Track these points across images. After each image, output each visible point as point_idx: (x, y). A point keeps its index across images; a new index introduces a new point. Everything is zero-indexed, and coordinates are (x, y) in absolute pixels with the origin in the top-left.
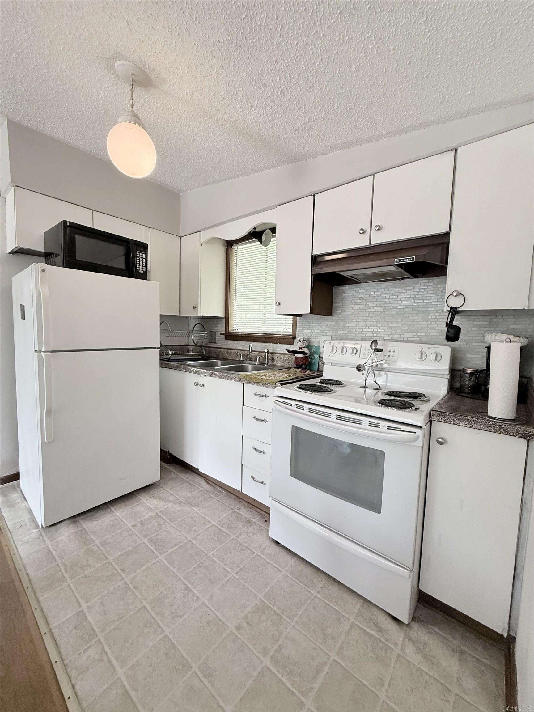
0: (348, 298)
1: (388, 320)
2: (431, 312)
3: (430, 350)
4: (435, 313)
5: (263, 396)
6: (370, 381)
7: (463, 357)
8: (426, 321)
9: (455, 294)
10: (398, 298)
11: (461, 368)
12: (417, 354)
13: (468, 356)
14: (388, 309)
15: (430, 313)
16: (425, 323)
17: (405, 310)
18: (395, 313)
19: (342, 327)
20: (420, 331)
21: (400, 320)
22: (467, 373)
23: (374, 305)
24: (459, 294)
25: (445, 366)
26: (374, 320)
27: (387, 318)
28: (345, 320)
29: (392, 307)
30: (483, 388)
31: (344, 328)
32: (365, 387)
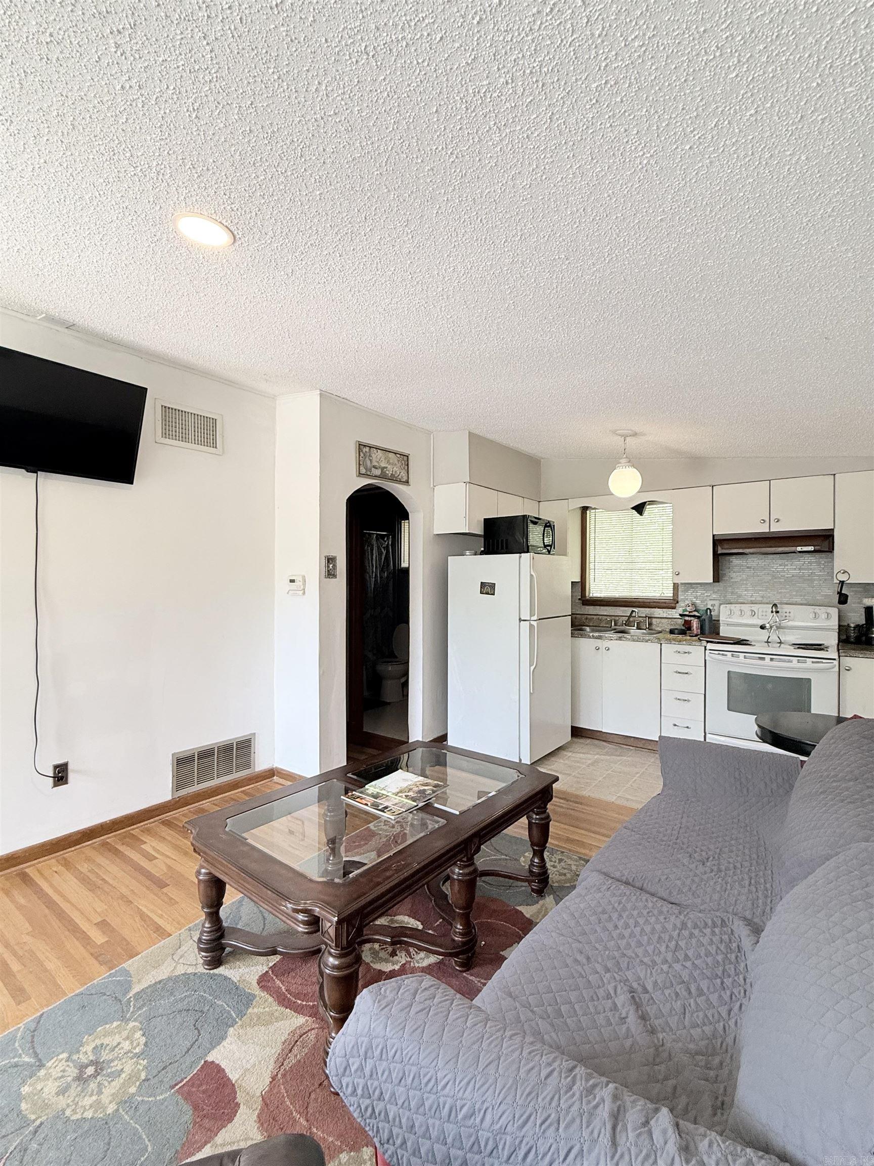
0: (735, 567)
1: (777, 586)
3: (821, 611)
5: (686, 653)
6: (774, 638)
7: (845, 616)
9: (841, 572)
11: (846, 624)
12: (811, 614)
13: (849, 614)
14: (775, 577)
15: (815, 581)
16: (811, 589)
17: (793, 578)
18: (783, 580)
19: (730, 592)
20: (807, 596)
21: (788, 587)
22: (851, 627)
23: (762, 574)
24: (845, 572)
25: (834, 623)
26: (763, 587)
27: (776, 584)
28: (733, 586)
29: (780, 576)
30: (864, 638)
31: (732, 593)
32: (768, 642)
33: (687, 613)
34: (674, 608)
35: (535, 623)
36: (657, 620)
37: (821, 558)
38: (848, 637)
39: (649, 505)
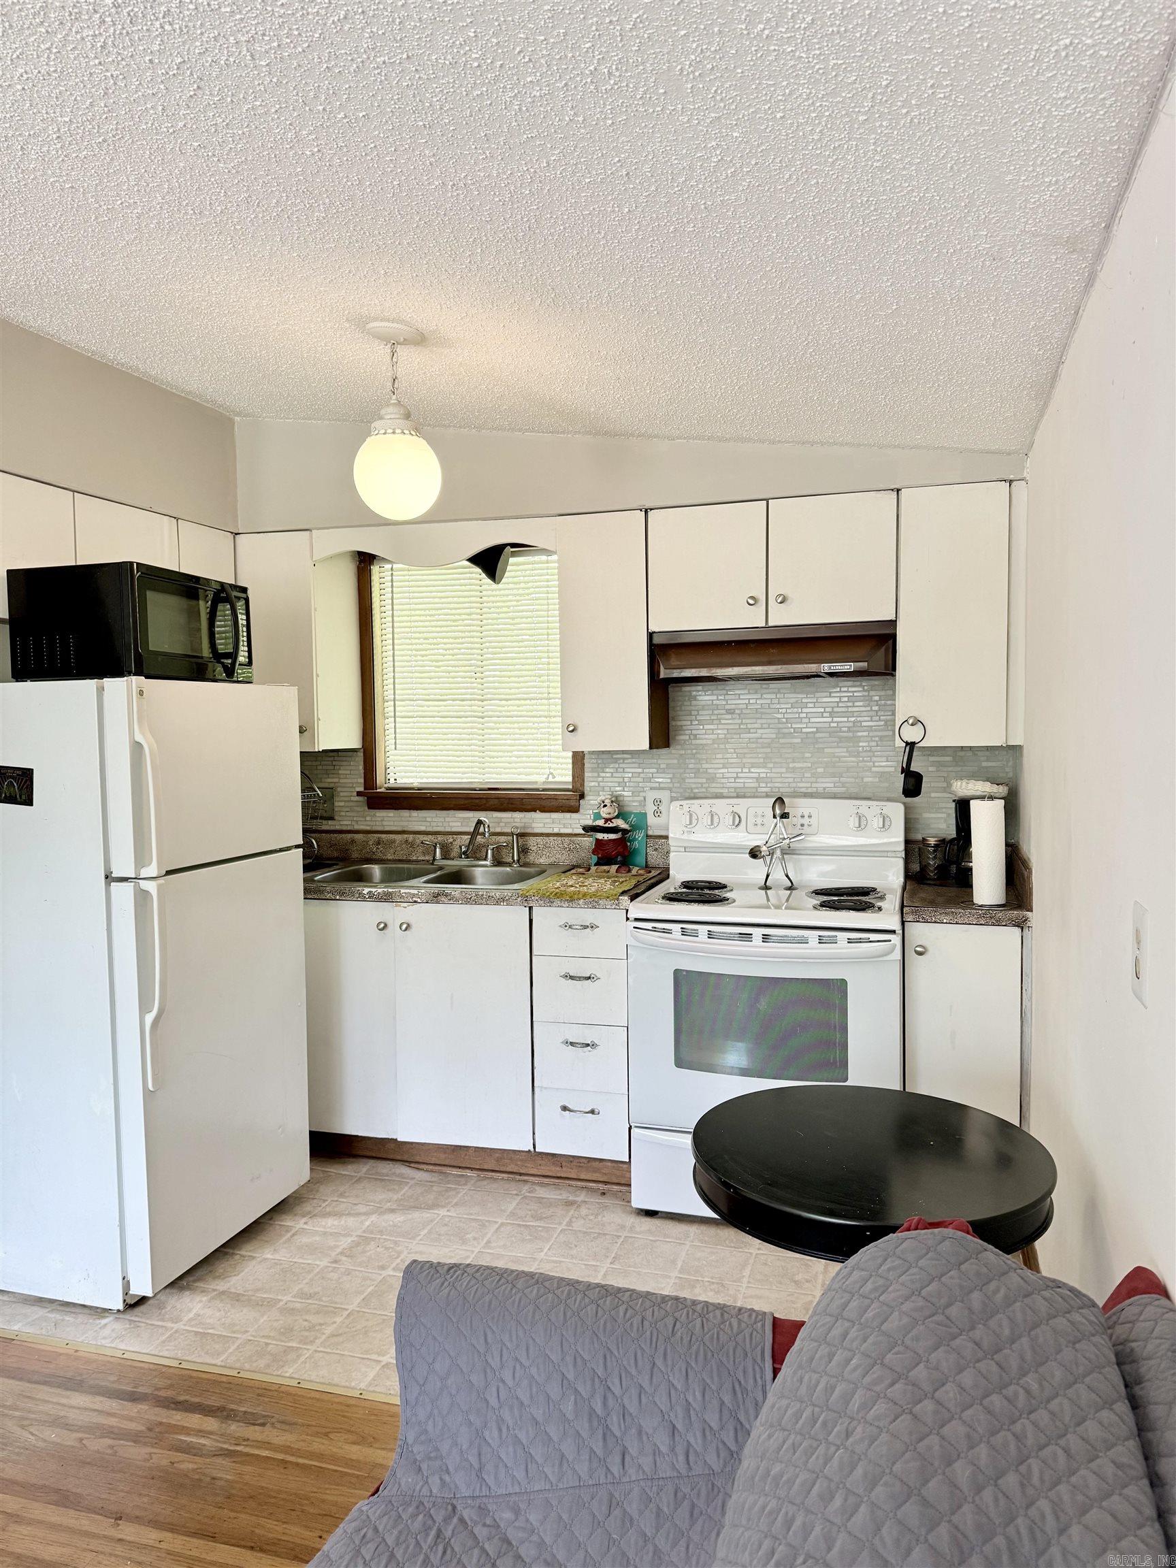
0: (703, 710)
1: (787, 755)
2: (862, 739)
3: (871, 810)
4: (869, 742)
5: (585, 927)
7: (918, 819)
8: (854, 756)
9: (911, 721)
10: (802, 712)
11: (919, 837)
12: (852, 819)
13: (926, 815)
14: (783, 733)
15: (860, 742)
16: (853, 759)
17: (818, 735)
18: (799, 740)
19: (694, 771)
20: (844, 775)
21: (809, 755)
22: (929, 845)
23: (756, 726)
24: (917, 721)
25: (896, 838)
26: (760, 756)
27: (784, 750)
28: (698, 756)
29: (792, 730)
30: (954, 868)
31: (697, 772)
32: (766, 888)
33: (601, 823)
34: (576, 810)
35: (151, 887)
36: (539, 839)
37: (873, 688)
38: (924, 868)
39: (513, 554)
